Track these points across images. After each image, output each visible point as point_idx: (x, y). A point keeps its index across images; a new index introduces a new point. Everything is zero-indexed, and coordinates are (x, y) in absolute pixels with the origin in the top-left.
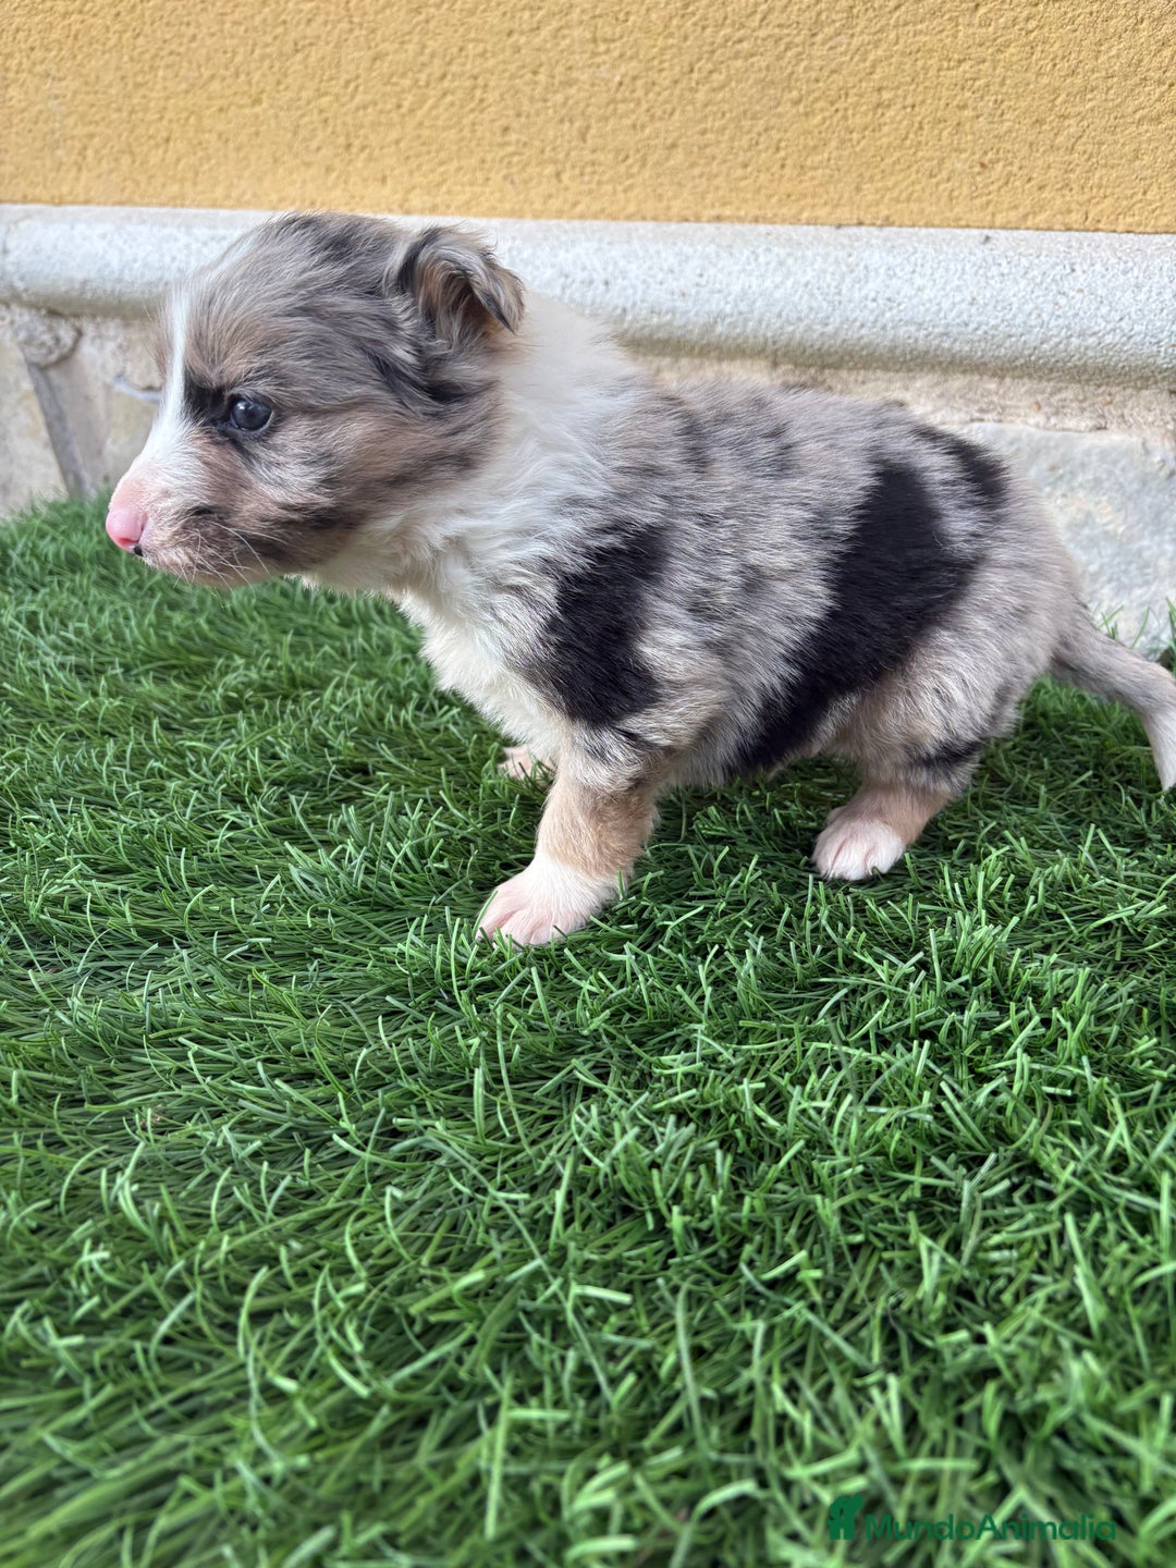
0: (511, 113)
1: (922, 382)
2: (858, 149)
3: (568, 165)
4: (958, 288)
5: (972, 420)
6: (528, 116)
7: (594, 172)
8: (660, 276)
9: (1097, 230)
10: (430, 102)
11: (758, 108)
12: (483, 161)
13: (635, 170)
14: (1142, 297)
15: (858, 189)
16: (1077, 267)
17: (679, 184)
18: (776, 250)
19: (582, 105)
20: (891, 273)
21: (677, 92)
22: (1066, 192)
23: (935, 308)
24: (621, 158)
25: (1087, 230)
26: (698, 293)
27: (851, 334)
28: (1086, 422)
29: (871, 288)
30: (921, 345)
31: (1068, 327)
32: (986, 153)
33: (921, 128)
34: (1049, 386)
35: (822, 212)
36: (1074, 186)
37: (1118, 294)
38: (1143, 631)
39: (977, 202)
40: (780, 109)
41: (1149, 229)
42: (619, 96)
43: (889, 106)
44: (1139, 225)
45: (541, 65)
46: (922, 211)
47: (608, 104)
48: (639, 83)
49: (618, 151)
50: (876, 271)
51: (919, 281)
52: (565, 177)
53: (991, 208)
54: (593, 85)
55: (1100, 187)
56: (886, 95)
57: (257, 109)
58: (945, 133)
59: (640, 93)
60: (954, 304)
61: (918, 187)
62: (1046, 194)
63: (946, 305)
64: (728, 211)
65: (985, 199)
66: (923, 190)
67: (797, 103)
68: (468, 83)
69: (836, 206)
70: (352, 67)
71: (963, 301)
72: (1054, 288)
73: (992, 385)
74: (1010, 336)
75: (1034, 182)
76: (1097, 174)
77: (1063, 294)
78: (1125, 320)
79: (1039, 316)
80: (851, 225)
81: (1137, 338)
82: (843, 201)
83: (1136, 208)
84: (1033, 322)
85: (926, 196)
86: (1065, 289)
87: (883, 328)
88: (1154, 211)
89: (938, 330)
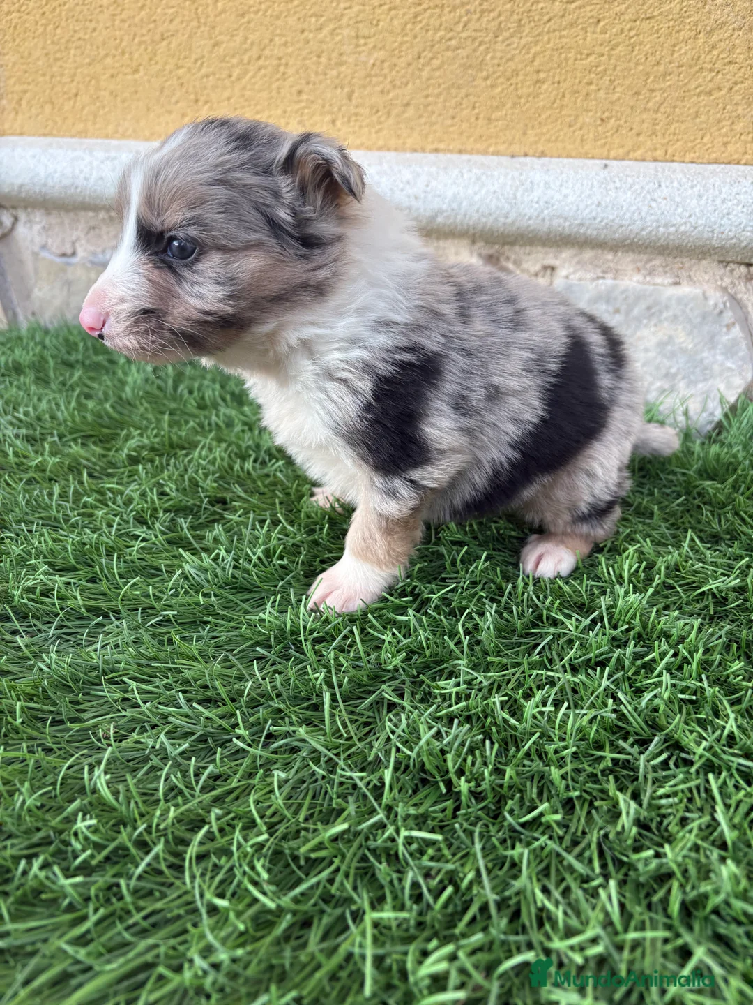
0: (303, 82)
1: (566, 254)
2: (524, 109)
3: (340, 115)
4: (589, 196)
5: (598, 278)
6: (314, 84)
7: (356, 121)
8: (401, 186)
9: (673, 161)
10: (250, 74)
11: (461, 82)
12: (285, 112)
13: (383, 119)
14: (703, 202)
15: (524, 134)
16: (662, 184)
17: (412, 128)
18: (474, 170)
19: (349, 78)
20: (547, 186)
21: (410, 71)
22: (653, 137)
23: (575, 208)
24: (374, 110)
25: (666, 161)
26: (425, 197)
27: (523, 223)
28: (668, 280)
29: (535, 195)
30: (567, 231)
31: (658, 221)
32: (604, 112)
33: (564, 96)
34: (644, 257)
35: (502, 148)
36: (659, 134)
37: (688, 201)
38: (704, 409)
39: (599, 143)
40: (475, 83)
41: (705, 161)
42: (373, 73)
43: (543, 82)
44: (699, 158)
45: (322, 52)
46: (564, 148)
47: (365, 78)
48: (386, 65)
49: (372, 107)
50: (538, 184)
51: (565, 191)
52: (338, 123)
53: (607, 147)
54: (356, 65)
55: (674, 134)
56: (542, 75)
57: (137, 76)
58: (579, 100)
59: (386, 71)
60: (587, 206)
61: (562, 133)
62: (641, 138)
63: (582, 206)
64: (442, 146)
65: (603, 141)
66: (565, 135)
67: (486, 79)
68: (275, 62)
69: (510, 144)
70: (199, 51)
71: (592, 204)
72: (648, 196)
73: (610, 256)
74: (621, 226)
75: (633, 131)
76: (673, 126)
77: (654, 200)
78: (692, 218)
79: (639, 214)
80: (520, 156)
81: (700, 228)
82: (515, 141)
83: (696, 148)
84: (636, 218)
85: (567, 139)
86: (656, 198)
87: (543, 220)
88: (708, 150)
89: (577, 222)
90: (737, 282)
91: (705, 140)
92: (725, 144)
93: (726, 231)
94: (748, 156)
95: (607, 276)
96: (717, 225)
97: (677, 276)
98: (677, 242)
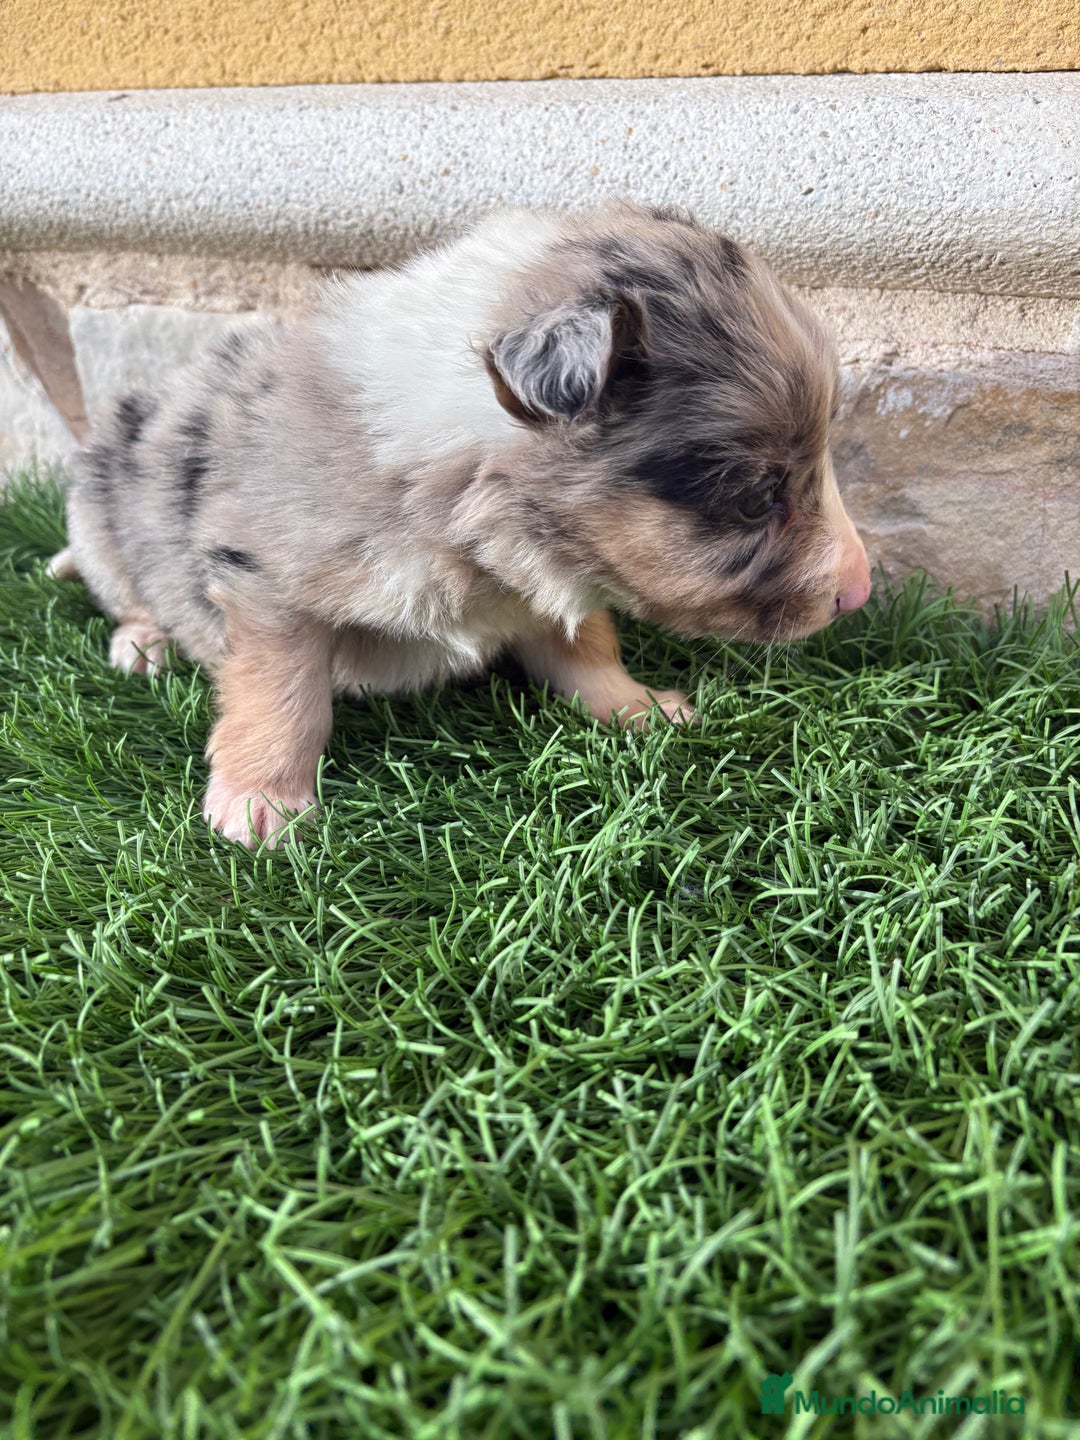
4: (68, 150)
5: (130, 303)
16: (171, 121)
22: (200, 42)
23: (48, 173)
25: (228, 85)
30: (54, 217)
31: (164, 190)
32: (122, 5)
34: (201, 262)
35: (2, 79)
36: (206, 36)
37: (203, 149)
39: (127, 60)
41: (281, 81)
44: (270, 76)
46: (84, 73)
51: (35, 144)
55: (228, 35)
60: (63, 168)
62: (184, 47)
63: (57, 170)
65: (133, 56)
66: (80, 49)
69: (12, 73)
71: (71, 163)
73: (153, 264)
74: (119, 202)
75: (171, 33)
76: (223, 19)
77: (156, 151)
78: (210, 180)
79: (137, 177)
80: (26, 93)
81: (226, 199)
82: (17, 66)
83: (264, 57)
84: (133, 185)
85: (83, 56)
86: (158, 146)
87: (12, 198)
88: (280, 59)
89: (57, 198)
91: (273, 42)
92: (302, 46)
93: (264, 203)
94: (340, 67)
95: (148, 298)
96: (248, 193)
97: (255, 295)
98: (209, 227)
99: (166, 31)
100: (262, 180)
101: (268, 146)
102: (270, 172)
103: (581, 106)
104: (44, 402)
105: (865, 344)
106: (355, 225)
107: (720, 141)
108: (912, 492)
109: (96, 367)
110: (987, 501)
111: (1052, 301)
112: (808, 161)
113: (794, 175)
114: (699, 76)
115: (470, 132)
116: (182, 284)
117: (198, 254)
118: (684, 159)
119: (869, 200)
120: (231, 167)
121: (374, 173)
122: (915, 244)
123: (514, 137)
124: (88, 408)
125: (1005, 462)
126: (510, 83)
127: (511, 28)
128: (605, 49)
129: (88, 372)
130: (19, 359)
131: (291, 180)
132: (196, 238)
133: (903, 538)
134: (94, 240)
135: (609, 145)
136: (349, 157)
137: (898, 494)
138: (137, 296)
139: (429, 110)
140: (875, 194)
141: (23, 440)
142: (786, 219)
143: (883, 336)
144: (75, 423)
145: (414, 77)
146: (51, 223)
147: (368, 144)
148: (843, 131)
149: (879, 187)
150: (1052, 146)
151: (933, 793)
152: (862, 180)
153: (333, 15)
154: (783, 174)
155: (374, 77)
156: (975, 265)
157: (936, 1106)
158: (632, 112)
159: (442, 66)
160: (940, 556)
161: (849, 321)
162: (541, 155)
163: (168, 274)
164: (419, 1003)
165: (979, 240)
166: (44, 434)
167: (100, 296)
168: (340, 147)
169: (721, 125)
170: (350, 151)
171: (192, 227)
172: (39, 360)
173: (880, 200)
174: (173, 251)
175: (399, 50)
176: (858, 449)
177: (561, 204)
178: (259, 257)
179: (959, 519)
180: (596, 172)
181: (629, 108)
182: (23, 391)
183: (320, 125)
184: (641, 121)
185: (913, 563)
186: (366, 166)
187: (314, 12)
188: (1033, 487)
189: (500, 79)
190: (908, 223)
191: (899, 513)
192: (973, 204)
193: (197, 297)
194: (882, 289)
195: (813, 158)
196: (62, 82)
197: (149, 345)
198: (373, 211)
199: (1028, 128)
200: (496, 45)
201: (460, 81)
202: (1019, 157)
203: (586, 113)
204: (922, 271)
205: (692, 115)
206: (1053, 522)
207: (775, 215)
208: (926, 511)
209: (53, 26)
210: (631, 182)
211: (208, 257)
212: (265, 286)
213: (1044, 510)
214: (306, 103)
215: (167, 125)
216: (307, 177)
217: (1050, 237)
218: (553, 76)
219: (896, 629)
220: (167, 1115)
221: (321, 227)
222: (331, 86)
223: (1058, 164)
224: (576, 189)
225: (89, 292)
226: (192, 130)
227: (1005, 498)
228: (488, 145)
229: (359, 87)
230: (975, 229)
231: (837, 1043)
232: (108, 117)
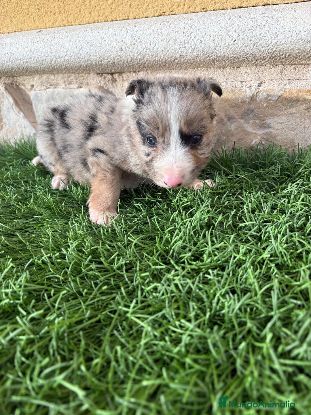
1: (37, 77)
2: (8, 9)
4: (27, 47)
5: (47, 88)
9: (72, 25)
15: (12, 21)
16: (56, 37)
20: (11, 45)
22: (61, 14)
23: (22, 54)
25: (69, 25)
28: (77, 86)
29: (7, 50)
31: (55, 56)
32: (38, 5)
35: (5, 29)
36: (62, 12)
39: (40, 20)
41: (84, 23)
44: (81, 22)
46: (28, 26)
50: (8, 44)
51: (18, 46)
53: (44, 22)
55: (68, 11)
61: (25, 18)
62: (56, 16)
63: (24, 53)
65: (42, 19)
69: (8, 27)
71: (28, 51)
72: (50, 44)
73: (52, 77)
74: (43, 60)
75: (52, 12)
76: (67, 7)
78: (68, 52)
79: (47, 53)
80: (12, 32)
81: (73, 57)
82: (9, 25)
83: (79, 17)
84: (47, 55)
85: (28, 21)
86: (53, 44)
87: (12, 62)
88: (84, 17)
89: (25, 61)
90: (107, 83)
91: (81, 12)
92: (90, 13)
93: (84, 57)
94: (101, 18)
95: (52, 87)
96: (79, 55)
97: (82, 83)
98: (68, 65)
99: (51, 12)
100: (83, 51)
101: (84, 41)
102: (85, 48)
103: (170, 23)
104: (24, 118)
105: (253, 82)
106: (110, 61)
107: (210, 29)
108: (268, 121)
109: (39, 107)
110: (289, 122)
111: (303, 65)
112: (234, 32)
113: (231, 36)
114: (201, 12)
115: (140, 32)
116: (61, 82)
117: (65, 73)
118: (200, 35)
119: (252, 42)
120: (74, 48)
121: (114, 46)
122: (265, 53)
123: (152, 33)
124: (37, 119)
125: (294, 110)
126: (149, 18)
127: (148, 3)
128: (175, 7)
129: (36, 109)
130: (16, 107)
131: (91, 50)
132: (65, 69)
133: (266, 134)
134: (36, 72)
135: (179, 33)
136: (107, 42)
137: (264, 122)
138: (49, 86)
139: (128, 27)
140: (253, 40)
141: (19, 130)
142: (229, 49)
143: (257, 79)
144: (33, 124)
145: (122, 19)
146: (23, 68)
147: (112, 38)
148: (243, 23)
149: (254, 38)
150: (300, 23)
151: (282, 198)
152: (250, 36)
153: (98, 3)
154: (228, 36)
155: (111, 19)
156: (281, 57)
157: (291, 271)
158: (184, 23)
159: (130, 15)
160: (277, 138)
161: (248, 76)
162: (160, 37)
163: (57, 80)
164: (155, 259)
165: (282, 50)
166: (25, 127)
167: (38, 87)
168: (104, 40)
169: (209, 25)
170: (107, 41)
171: (63, 66)
172: (22, 107)
173: (255, 41)
174: (58, 73)
175: (117, 11)
176: (252, 111)
177: (167, 50)
178: (82, 72)
179: (282, 127)
180: (176, 40)
181: (184, 22)
182: (18, 116)
183: (98, 34)
184: (187, 25)
185: (270, 140)
186: (112, 44)
187: (93, 3)
188: (301, 116)
189: (146, 17)
190: (263, 47)
191: (265, 127)
192: (280, 40)
193: (66, 85)
194: (256, 66)
195: (235, 31)
196: (22, 29)
197: (53, 100)
198: (115, 57)
199: (294, 18)
200: (144, 8)
201: (135, 19)
202: (292, 27)
203: (172, 24)
204: (267, 60)
205: (201, 22)
206: (307, 126)
207: (226, 48)
208: (272, 126)
209: (19, 13)
210: (186, 42)
211: (68, 74)
212: (84, 80)
213: (305, 123)
214: (93, 28)
215: (55, 38)
216: (95, 49)
217: (302, 47)
218: (161, 15)
219: (267, 158)
220: (96, 289)
221: (100, 62)
222: (98, 23)
223: (302, 27)
224: (171, 45)
225: (35, 86)
226: (62, 38)
227: (294, 120)
228: (145, 35)
229: (107, 23)
230: (281, 47)
231: (264, 258)
232: (38, 37)
